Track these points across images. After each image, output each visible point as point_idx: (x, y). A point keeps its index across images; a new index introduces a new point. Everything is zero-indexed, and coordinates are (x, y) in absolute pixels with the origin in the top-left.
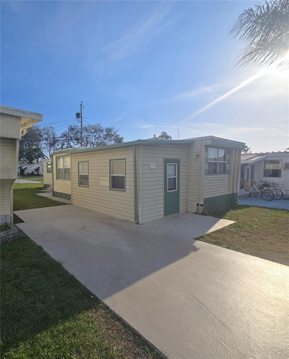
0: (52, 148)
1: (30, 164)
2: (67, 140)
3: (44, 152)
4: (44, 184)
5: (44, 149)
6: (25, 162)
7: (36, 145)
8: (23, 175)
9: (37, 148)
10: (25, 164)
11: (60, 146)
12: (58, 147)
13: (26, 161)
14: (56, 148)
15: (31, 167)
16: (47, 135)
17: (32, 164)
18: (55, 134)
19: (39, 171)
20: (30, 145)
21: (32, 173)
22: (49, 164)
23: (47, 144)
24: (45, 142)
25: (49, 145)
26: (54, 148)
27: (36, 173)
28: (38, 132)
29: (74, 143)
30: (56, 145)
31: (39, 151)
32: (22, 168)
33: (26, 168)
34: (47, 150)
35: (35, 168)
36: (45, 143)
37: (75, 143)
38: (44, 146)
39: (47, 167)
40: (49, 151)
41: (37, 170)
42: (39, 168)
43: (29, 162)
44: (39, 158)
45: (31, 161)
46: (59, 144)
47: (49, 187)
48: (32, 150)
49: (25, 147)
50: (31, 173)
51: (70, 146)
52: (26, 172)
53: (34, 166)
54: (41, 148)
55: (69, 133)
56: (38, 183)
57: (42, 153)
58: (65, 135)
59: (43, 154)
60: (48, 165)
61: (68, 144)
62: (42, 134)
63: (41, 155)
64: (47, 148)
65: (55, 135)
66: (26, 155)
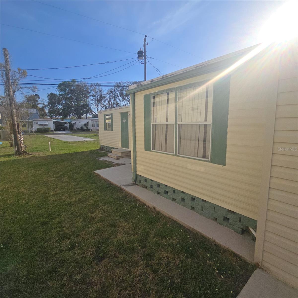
0: (99, 104)
1: (79, 119)
2: (113, 97)
3: (92, 108)
4: (101, 145)
5: (91, 105)
6: (74, 118)
7: (84, 101)
8: (73, 129)
9: (85, 104)
10: (74, 120)
11: (107, 102)
12: (105, 104)
13: (75, 116)
14: (103, 104)
15: (80, 122)
16: (94, 91)
17: (81, 119)
18: (102, 90)
19: (88, 126)
20: (78, 101)
21: (82, 128)
22: (108, 119)
23: (94, 100)
24: (92, 98)
25: (96, 101)
26: (101, 104)
27: (85, 128)
28: (86, 88)
29: (119, 99)
30: (103, 101)
31: (87, 107)
32: (71, 123)
33: (75, 123)
34: (94, 106)
35: (84, 123)
36: (93, 100)
37: (121, 100)
38: (91, 102)
39: (105, 121)
40: (97, 107)
41: (87, 125)
42: (88, 123)
43: (78, 117)
44: (87, 114)
45: (80, 116)
46: (106, 100)
47: (111, 152)
48: (80, 106)
49: (74, 103)
50: (80, 128)
51: (116, 103)
52: (75, 127)
53: (84, 121)
54: (89, 104)
55: (115, 90)
56: (89, 141)
57: (90, 108)
58: (111, 92)
59: (91, 110)
60: (105, 119)
61: (114, 100)
62: (89, 91)
63: (89, 111)
64: (94, 105)
65: (102, 92)
66: (75, 111)
